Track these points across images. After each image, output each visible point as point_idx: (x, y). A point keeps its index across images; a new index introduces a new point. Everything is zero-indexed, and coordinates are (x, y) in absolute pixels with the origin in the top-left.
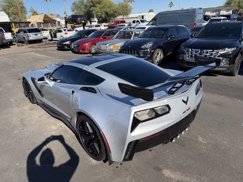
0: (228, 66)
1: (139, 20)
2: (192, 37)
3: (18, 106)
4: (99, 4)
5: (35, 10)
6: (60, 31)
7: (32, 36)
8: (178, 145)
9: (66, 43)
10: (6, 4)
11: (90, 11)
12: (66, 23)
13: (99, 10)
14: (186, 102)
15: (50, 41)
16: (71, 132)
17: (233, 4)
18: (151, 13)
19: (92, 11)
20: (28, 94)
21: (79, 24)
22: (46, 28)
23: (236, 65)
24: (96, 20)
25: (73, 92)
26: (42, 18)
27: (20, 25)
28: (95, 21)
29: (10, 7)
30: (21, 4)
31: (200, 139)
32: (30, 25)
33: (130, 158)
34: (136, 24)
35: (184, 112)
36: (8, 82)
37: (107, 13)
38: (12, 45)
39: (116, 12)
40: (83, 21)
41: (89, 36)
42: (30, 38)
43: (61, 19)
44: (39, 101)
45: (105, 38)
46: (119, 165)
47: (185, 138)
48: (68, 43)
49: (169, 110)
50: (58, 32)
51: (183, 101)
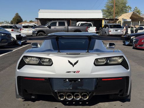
49: (52, 64)
50: (139, 30)
51: (69, 62)
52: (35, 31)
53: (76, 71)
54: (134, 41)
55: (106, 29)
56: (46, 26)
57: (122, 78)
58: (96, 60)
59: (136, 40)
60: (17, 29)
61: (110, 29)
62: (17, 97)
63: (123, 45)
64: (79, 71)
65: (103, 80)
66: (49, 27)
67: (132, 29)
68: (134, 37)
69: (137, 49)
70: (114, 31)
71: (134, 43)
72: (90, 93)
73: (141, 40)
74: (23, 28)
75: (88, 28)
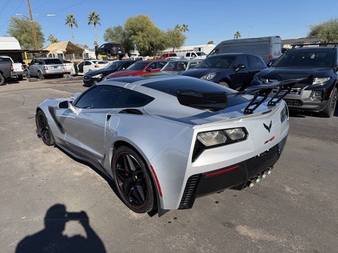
0: (320, 102)
1: (195, 53)
2: (268, 66)
3: (27, 148)
4: (142, 31)
5: (55, 38)
6: (88, 63)
7: (50, 69)
8: (256, 196)
9: (97, 76)
10: (17, 29)
11: (129, 41)
12: (97, 54)
13: (141, 40)
14: (268, 128)
15: (74, 76)
16: (102, 179)
17: (320, 35)
18: (211, 45)
19: (132, 40)
20: (42, 132)
21: (113, 55)
22: (69, 60)
23: (332, 102)
24: (137, 52)
25: (109, 117)
26: (65, 46)
27: (34, 55)
28: (136, 55)
29: (23, 33)
30: (38, 29)
31: (288, 189)
32: (48, 55)
33: (190, 205)
34: (190, 57)
35: (267, 142)
36: (15, 121)
37: (151, 44)
38: (22, 80)
39: (163, 42)
40: (120, 52)
41: (128, 68)
42: (47, 72)
43: (90, 50)
44: (58, 141)
45: (150, 71)
46: (172, 220)
47: (266, 188)
48: (98, 76)
50: (86, 65)
51: (265, 126)
61: (46, 65)
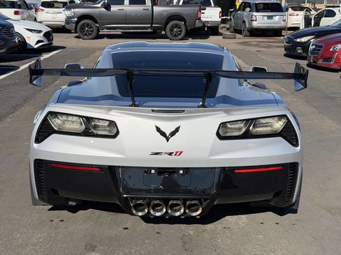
9: (304, 40)
14: (165, 136)
46: (57, 220)
49: (118, 133)
50: (326, 16)
51: (158, 129)
52: (73, 17)
53: (174, 151)
54: (311, 47)
55: (245, 13)
56: (99, 5)
57: (281, 168)
58: (223, 125)
59: (316, 46)
60: (28, 9)
61: (255, 14)
62: (35, 203)
63: (285, 55)
64: (181, 152)
65: (236, 171)
66: (107, 7)
67: (308, 14)
68: (311, 37)
69: (317, 69)
70: (263, 19)
71: (312, 53)
72: (205, 200)
73: (328, 46)
74: (41, 7)
75: (202, 11)
